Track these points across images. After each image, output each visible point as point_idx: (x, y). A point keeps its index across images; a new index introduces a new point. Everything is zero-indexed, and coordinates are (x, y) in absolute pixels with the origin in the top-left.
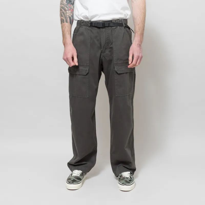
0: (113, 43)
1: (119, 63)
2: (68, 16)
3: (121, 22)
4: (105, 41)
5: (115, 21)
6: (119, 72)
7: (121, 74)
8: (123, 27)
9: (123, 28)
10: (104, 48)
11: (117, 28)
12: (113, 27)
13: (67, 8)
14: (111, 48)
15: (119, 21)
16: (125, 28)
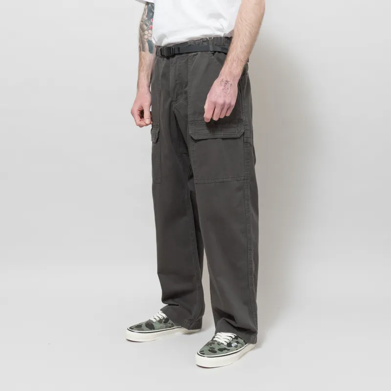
0: (189, 83)
1: (198, 121)
2: (146, 40)
3: (205, 44)
4: (176, 81)
5: (195, 43)
6: (196, 138)
7: (199, 140)
8: (209, 52)
9: (210, 54)
10: (175, 93)
11: (197, 54)
12: (190, 55)
13: (147, 25)
14: (186, 92)
15: (203, 41)
16: (214, 54)
